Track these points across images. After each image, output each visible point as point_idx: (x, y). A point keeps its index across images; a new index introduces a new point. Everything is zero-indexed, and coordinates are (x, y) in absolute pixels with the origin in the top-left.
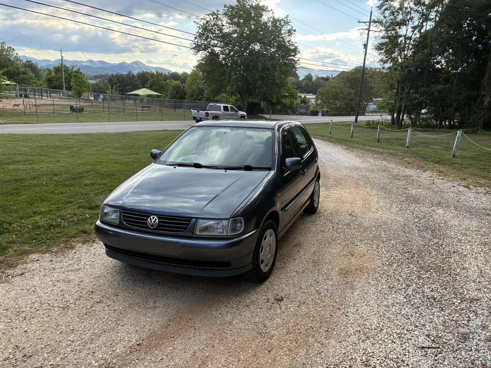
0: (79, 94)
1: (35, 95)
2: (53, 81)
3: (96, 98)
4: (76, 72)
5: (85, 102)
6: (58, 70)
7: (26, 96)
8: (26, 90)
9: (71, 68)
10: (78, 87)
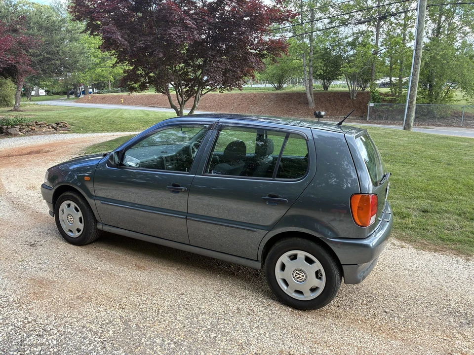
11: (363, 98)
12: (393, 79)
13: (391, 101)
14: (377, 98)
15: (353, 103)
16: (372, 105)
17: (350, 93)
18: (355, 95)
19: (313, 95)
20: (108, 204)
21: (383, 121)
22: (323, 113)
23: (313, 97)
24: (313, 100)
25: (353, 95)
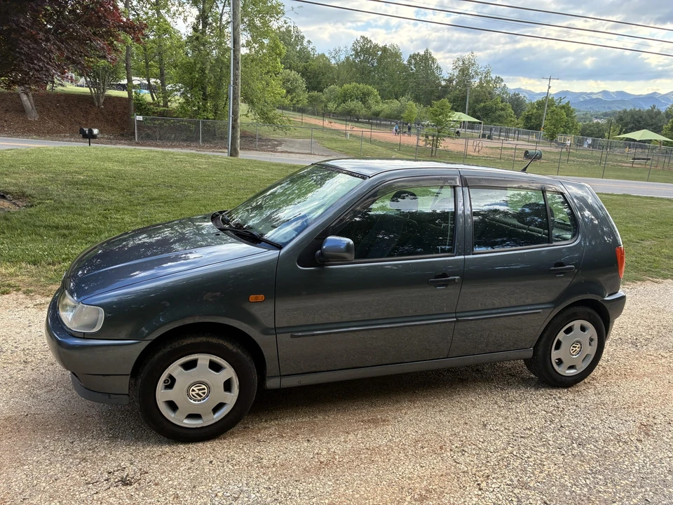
0: (552, 137)
1: (500, 136)
2: (531, 120)
3: (580, 143)
4: (563, 107)
5: (557, 147)
6: (541, 105)
7: (489, 137)
8: (491, 130)
9: (558, 101)
10: (553, 127)
11: (115, 107)
12: (152, 81)
13: (162, 114)
14: (145, 108)
15: (103, 114)
16: (140, 118)
17: (92, 98)
18: (102, 101)
19: (31, 98)
20: (314, 335)
21: (159, 143)
22: (96, 131)
23: (32, 102)
24: (33, 105)
25: (98, 101)
